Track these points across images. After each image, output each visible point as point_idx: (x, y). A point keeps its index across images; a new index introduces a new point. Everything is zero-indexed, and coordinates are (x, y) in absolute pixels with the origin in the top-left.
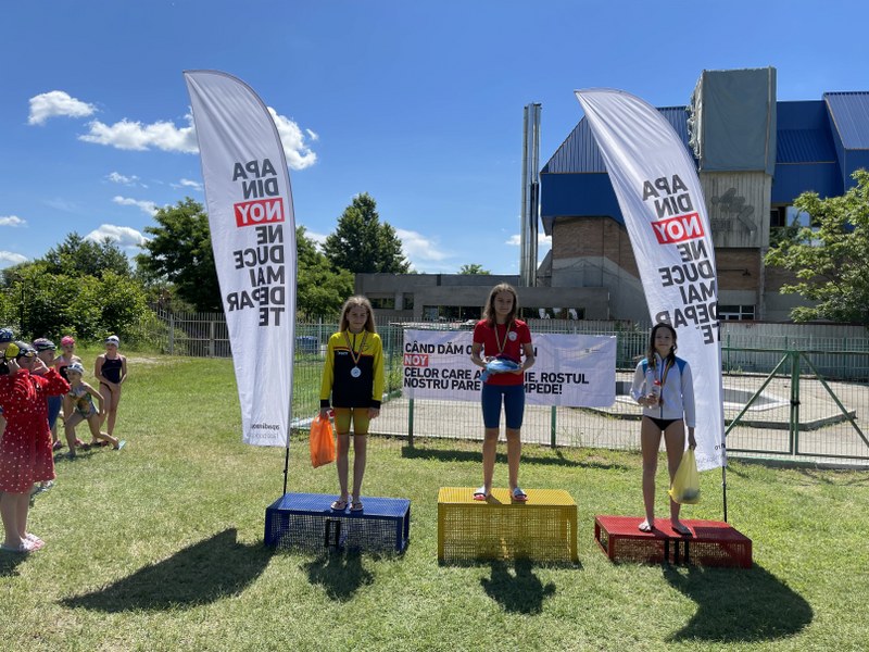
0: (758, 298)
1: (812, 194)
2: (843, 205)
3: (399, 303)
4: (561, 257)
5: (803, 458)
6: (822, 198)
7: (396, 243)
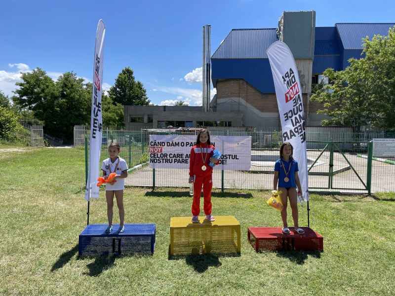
0: (306, 116)
1: (331, 69)
2: (344, 74)
3: (146, 119)
4: (220, 98)
5: (334, 190)
6: (335, 71)
7: (144, 91)
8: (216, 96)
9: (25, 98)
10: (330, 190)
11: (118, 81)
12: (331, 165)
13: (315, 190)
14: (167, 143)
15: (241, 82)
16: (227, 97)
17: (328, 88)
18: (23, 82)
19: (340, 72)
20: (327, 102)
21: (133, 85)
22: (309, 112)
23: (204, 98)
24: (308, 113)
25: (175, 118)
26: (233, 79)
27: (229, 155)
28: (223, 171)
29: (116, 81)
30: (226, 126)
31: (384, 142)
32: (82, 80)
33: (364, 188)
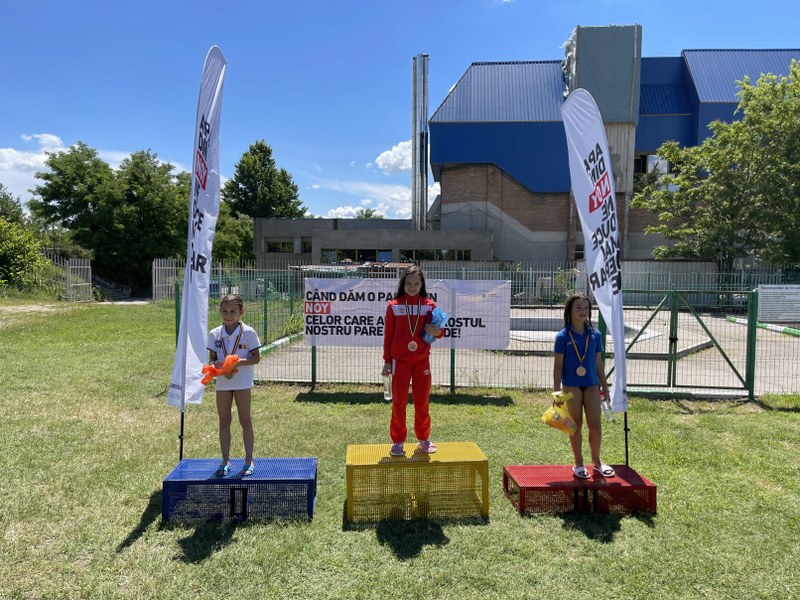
1: (672, 143)
2: (699, 154)
3: (297, 246)
4: (448, 202)
5: (680, 390)
6: (681, 147)
7: (293, 188)
8: (440, 199)
9: (54, 203)
10: (671, 390)
11: (241, 169)
12: (673, 340)
13: (641, 389)
14: (341, 294)
15: (490, 169)
16: (463, 200)
17: (667, 182)
18: (49, 171)
19: (692, 150)
20: (665, 209)
21: (270, 177)
22: (628, 231)
23: (414, 203)
24: (626, 232)
25: (357, 243)
26: (475, 165)
27: (466, 319)
28: (453, 352)
29: (236, 169)
30: (460, 259)
31: (782, 291)
32: (170, 168)
33: (741, 385)
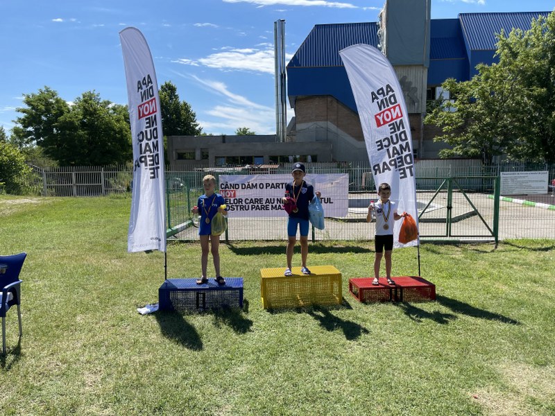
0: (419, 144)
1: (452, 80)
2: (470, 86)
3: (198, 155)
4: (300, 122)
6: (458, 82)
8: (295, 119)
9: (30, 129)
10: (449, 239)
12: (449, 208)
13: (430, 239)
14: (242, 185)
15: (329, 99)
16: (310, 120)
17: (449, 105)
18: (26, 107)
19: (465, 83)
20: (448, 124)
21: (176, 107)
23: (278, 123)
24: (422, 140)
25: (239, 152)
26: (319, 96)
